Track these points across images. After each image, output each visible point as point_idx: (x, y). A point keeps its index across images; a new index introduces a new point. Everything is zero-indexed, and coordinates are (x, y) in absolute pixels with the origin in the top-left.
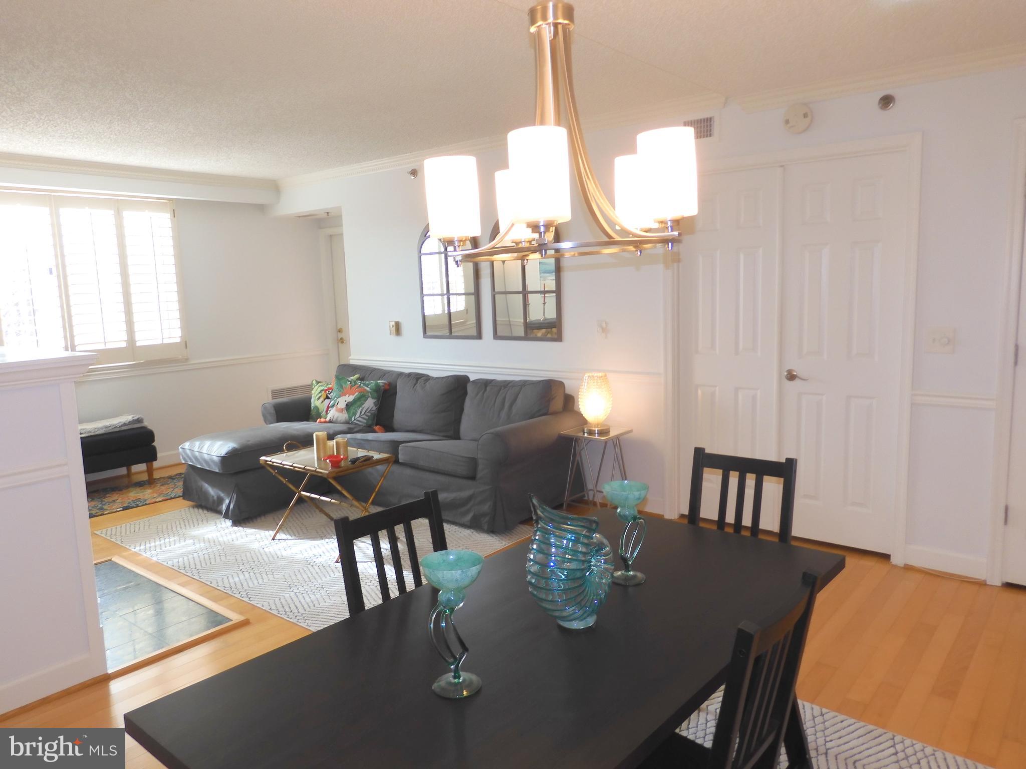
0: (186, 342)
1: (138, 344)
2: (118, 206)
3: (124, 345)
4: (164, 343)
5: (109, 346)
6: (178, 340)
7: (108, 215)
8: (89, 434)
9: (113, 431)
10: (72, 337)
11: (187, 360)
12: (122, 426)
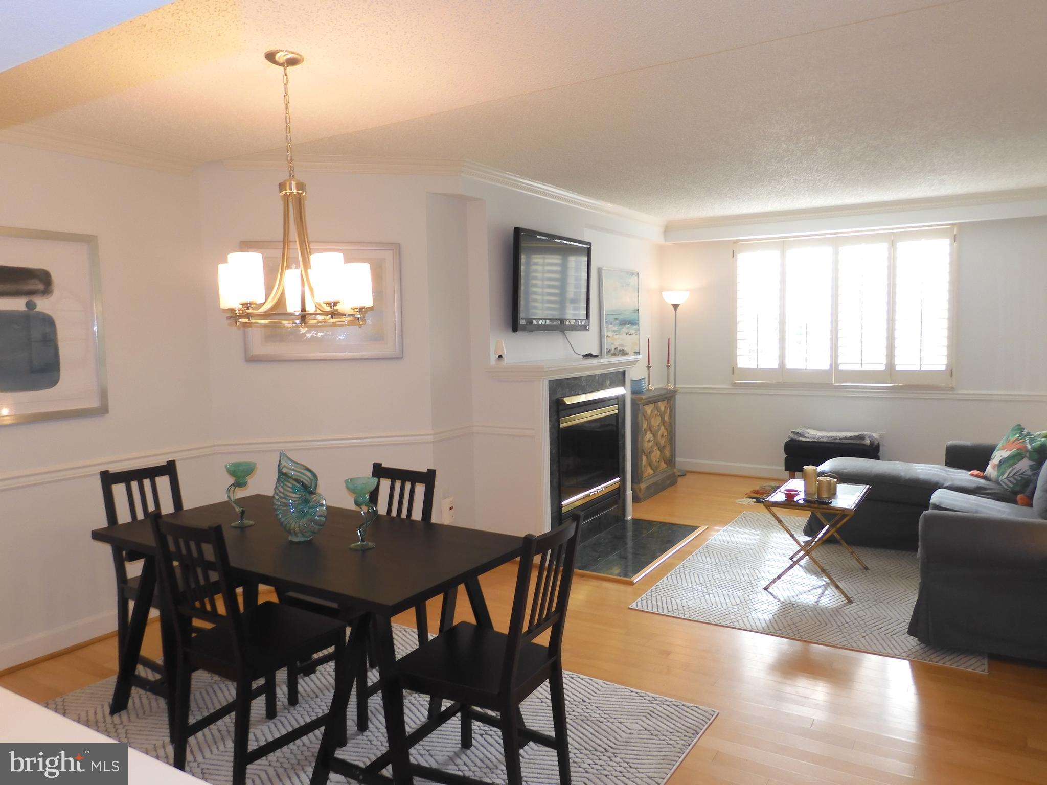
0: (952, 370)
1: (897, 368)
2: (893, 240)
3: (883, 367)
4: (922, 369)
5: (865, 367)
6: (943, 368)
7: (882, 248)
8: (814, 440)
9: (834, 441)
10: (836, 356)
11: (952, 389)
12: (843, 439)
